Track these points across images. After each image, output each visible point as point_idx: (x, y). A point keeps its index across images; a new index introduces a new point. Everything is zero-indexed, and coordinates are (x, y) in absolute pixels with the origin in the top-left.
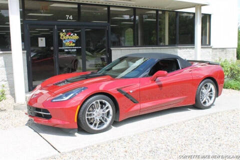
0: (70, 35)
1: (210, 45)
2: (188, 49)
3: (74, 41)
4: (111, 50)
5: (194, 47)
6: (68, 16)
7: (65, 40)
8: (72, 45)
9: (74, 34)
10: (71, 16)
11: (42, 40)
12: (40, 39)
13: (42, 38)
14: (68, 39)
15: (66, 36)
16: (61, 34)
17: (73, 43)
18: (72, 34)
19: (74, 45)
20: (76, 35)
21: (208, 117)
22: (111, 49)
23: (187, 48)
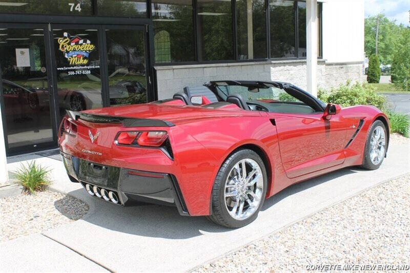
0: (77, 43)
1: (322, 58)
2: (287, 67)
3: (86, 55)
4: (155, 71)
5: (306, 62)
6: (73, 5)
7: (68, 52)
8: (81, 61)
9: (85, 41)
10: (79, 5)
11: (22, 53)
12: (18, 51)
13: (23, 50)
14: (74, 50)
15: (69, 44)
16: (61, 42)
17: (85, 58)
18: (81, 42)
19: (86, 62)
20: (88, 42)
21: (380, 190)
22: (156, 68)
23: (284, 64)
